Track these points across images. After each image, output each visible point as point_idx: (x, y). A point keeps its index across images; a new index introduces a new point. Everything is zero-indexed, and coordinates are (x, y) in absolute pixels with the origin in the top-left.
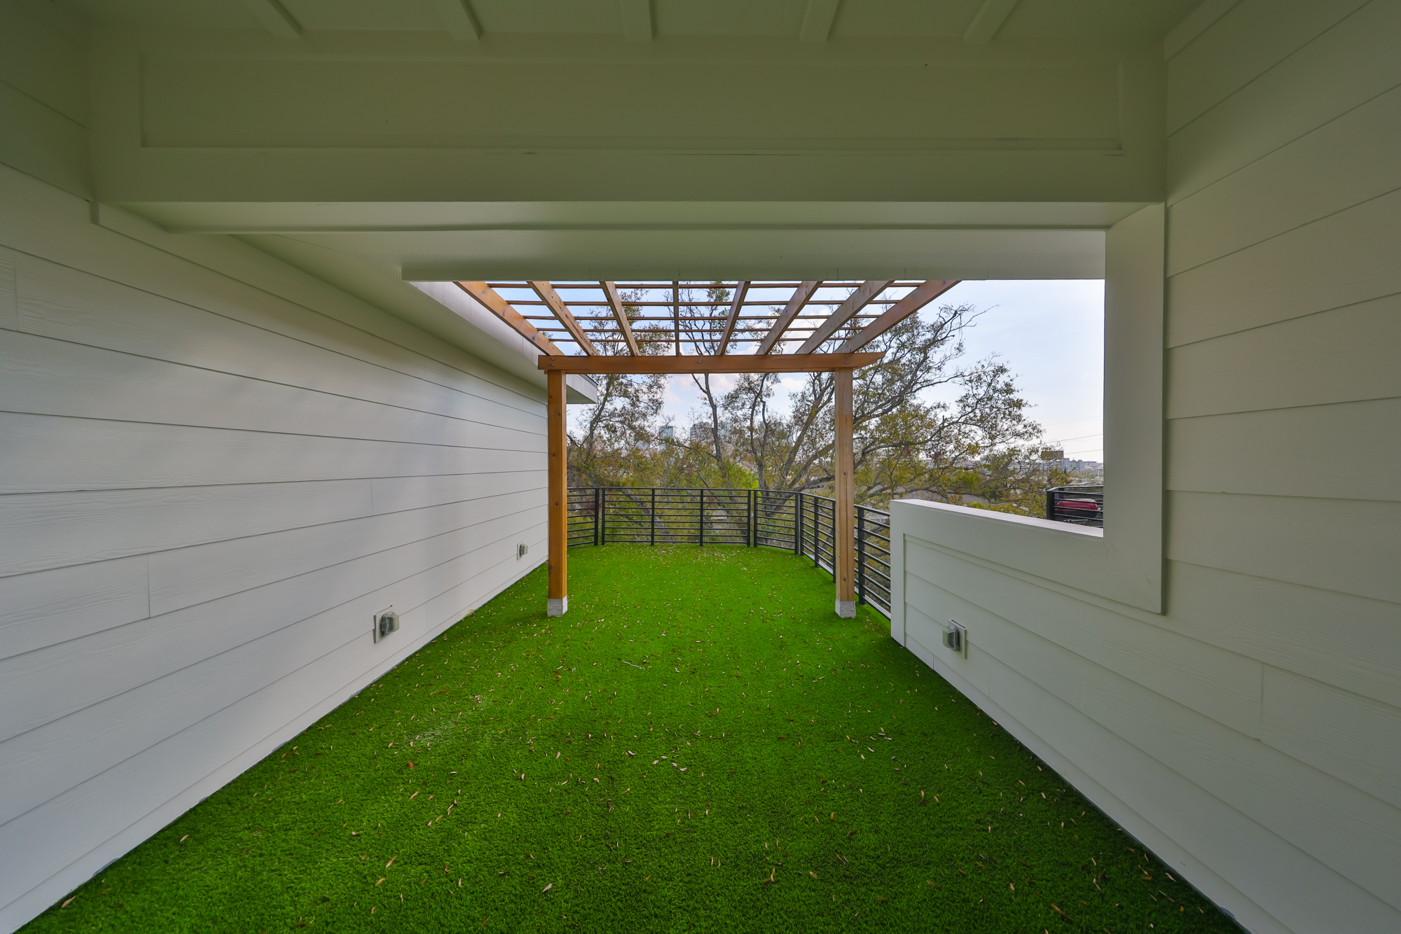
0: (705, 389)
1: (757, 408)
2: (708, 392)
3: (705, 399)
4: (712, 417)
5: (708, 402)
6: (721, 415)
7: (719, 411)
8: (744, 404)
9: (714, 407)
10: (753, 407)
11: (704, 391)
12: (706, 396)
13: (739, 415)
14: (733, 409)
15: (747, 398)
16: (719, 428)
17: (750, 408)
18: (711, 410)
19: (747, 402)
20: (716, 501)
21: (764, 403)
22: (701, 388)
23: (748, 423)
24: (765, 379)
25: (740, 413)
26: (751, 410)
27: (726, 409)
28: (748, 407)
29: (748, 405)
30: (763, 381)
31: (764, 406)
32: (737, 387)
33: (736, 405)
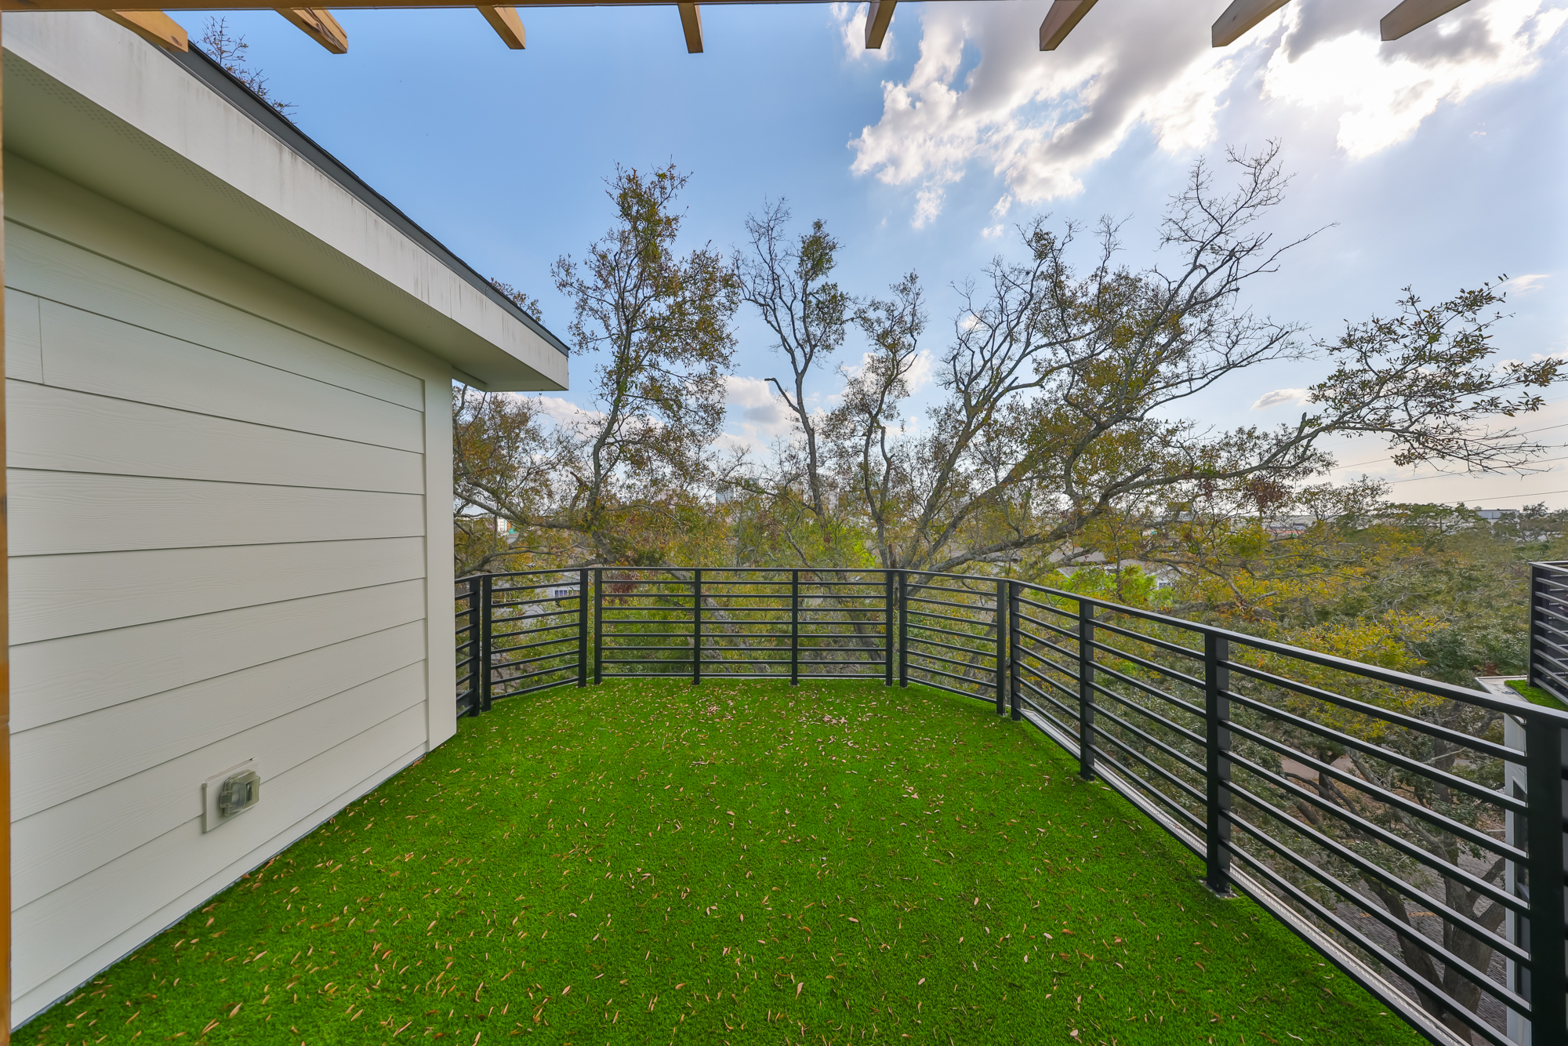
0: (796, 405)
1: (873, 436)
2: (800, 409)
3: (797, 420)
4: (807, 448)
5: (800, 425)
6: (820, 444)
7: (819, 439)
8: (853, 431)
9: (810, 432)
10: (868, 433)
11: (794, 408)
12: (798, 415)
13: (846, 446)
14: (838, 438)
15: (859, 420)
16: (818, 464)
17: (864, 435)
18: (805, 436)
19: (859, 428)
20: (817, 580)
21: (883, 430)
22: (791, 405)
23: (861, 458)
24: (887, 392)
25: (848, 444)
26: (865, 438)
27: (828, 436)
28: (861, 433)
29: (860, 430)
30: (883, 393)
31: (883, 433)
32: (844, 404)
33: (842, 431)
